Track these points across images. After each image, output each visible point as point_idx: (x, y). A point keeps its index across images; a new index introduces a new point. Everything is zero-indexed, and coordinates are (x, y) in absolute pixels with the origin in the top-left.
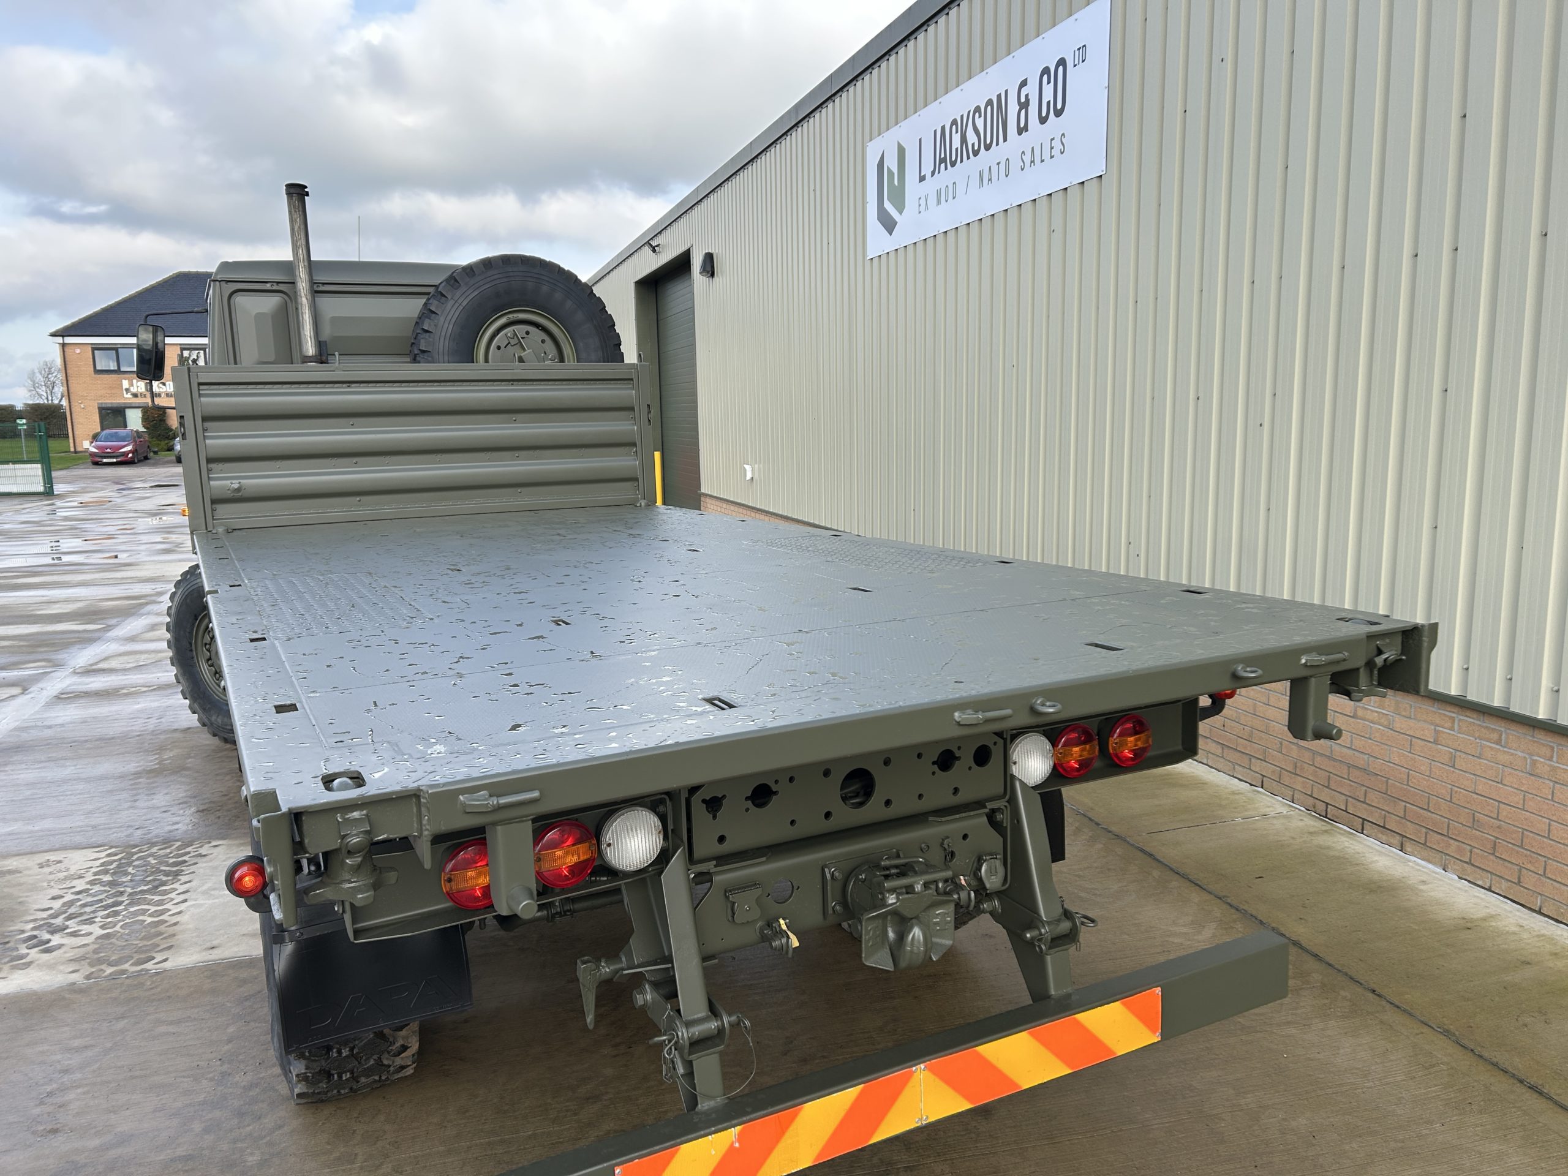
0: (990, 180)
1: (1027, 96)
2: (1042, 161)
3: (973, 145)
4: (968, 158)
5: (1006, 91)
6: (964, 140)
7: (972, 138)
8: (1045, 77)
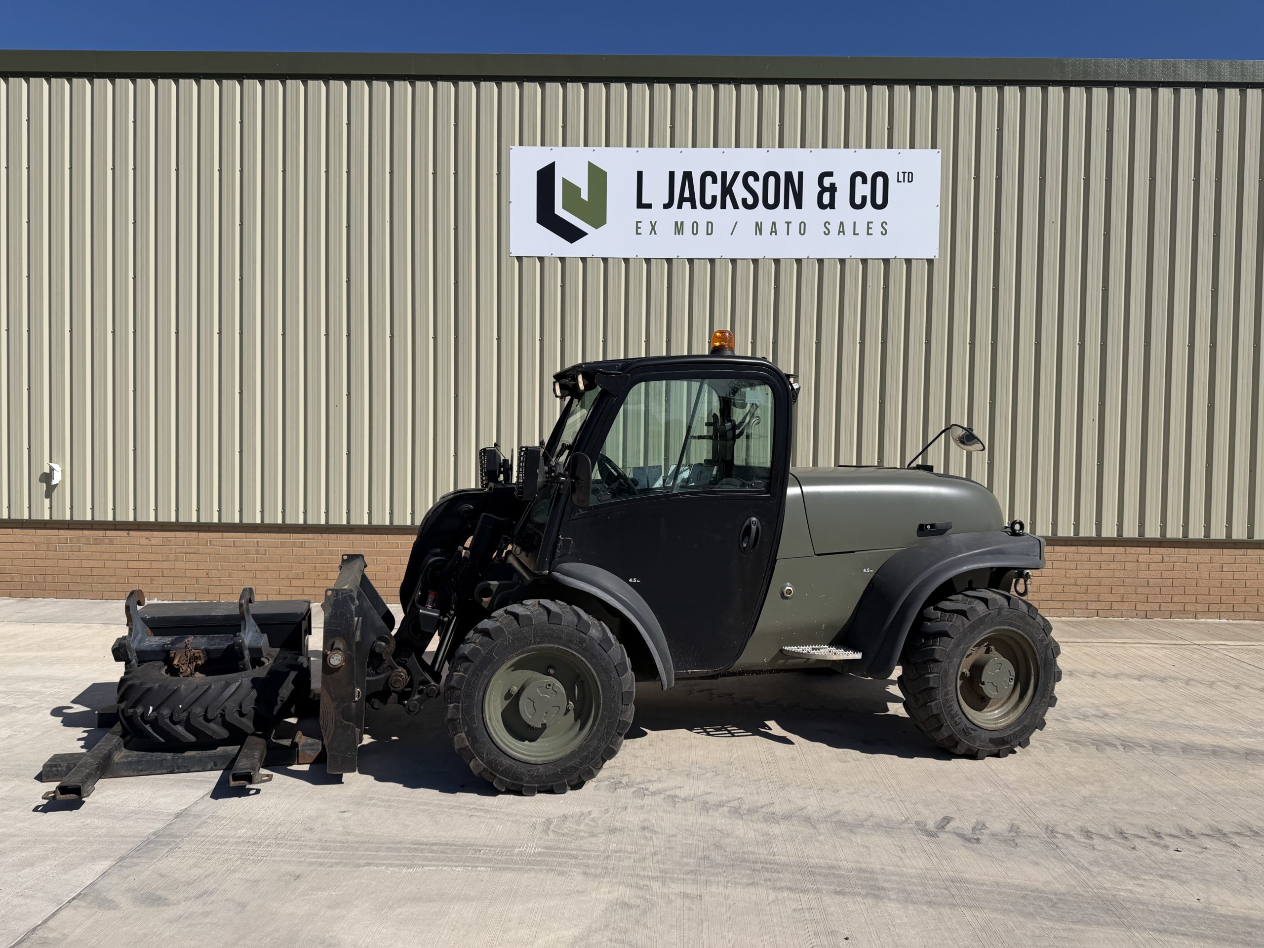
0: (774, 231)
1: (833, 185)
2: (855, 234)
3: (744, 201)
4: (736, 206)
5: (801, 174)
6: (727, 190)
7: (739, 191)
8: (859, 179)
